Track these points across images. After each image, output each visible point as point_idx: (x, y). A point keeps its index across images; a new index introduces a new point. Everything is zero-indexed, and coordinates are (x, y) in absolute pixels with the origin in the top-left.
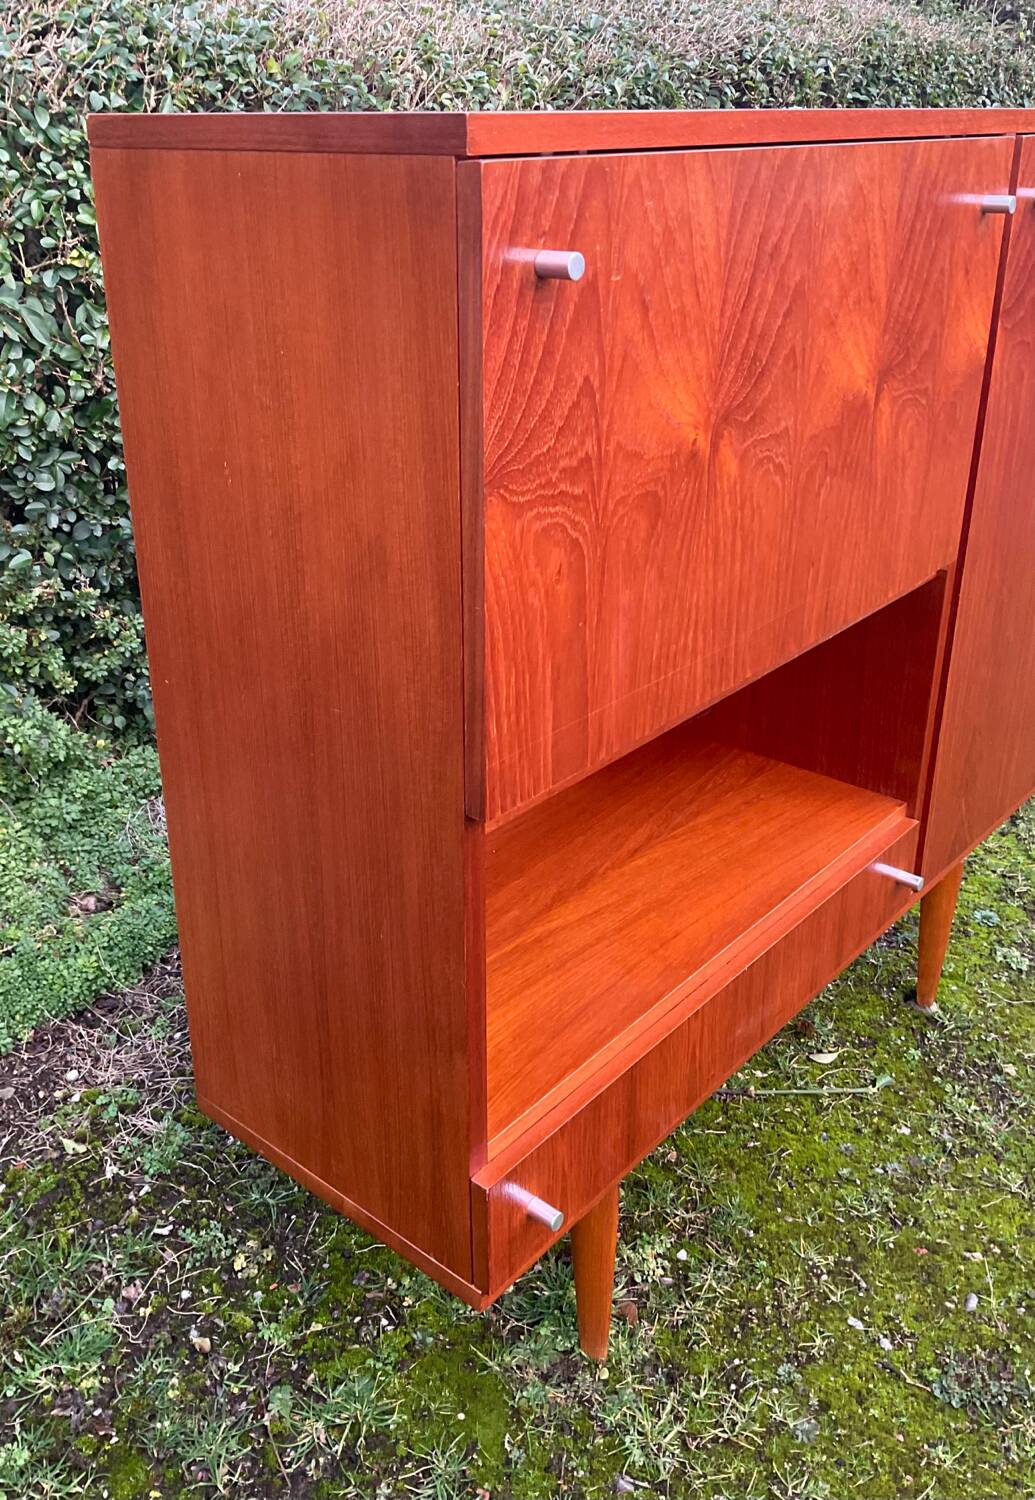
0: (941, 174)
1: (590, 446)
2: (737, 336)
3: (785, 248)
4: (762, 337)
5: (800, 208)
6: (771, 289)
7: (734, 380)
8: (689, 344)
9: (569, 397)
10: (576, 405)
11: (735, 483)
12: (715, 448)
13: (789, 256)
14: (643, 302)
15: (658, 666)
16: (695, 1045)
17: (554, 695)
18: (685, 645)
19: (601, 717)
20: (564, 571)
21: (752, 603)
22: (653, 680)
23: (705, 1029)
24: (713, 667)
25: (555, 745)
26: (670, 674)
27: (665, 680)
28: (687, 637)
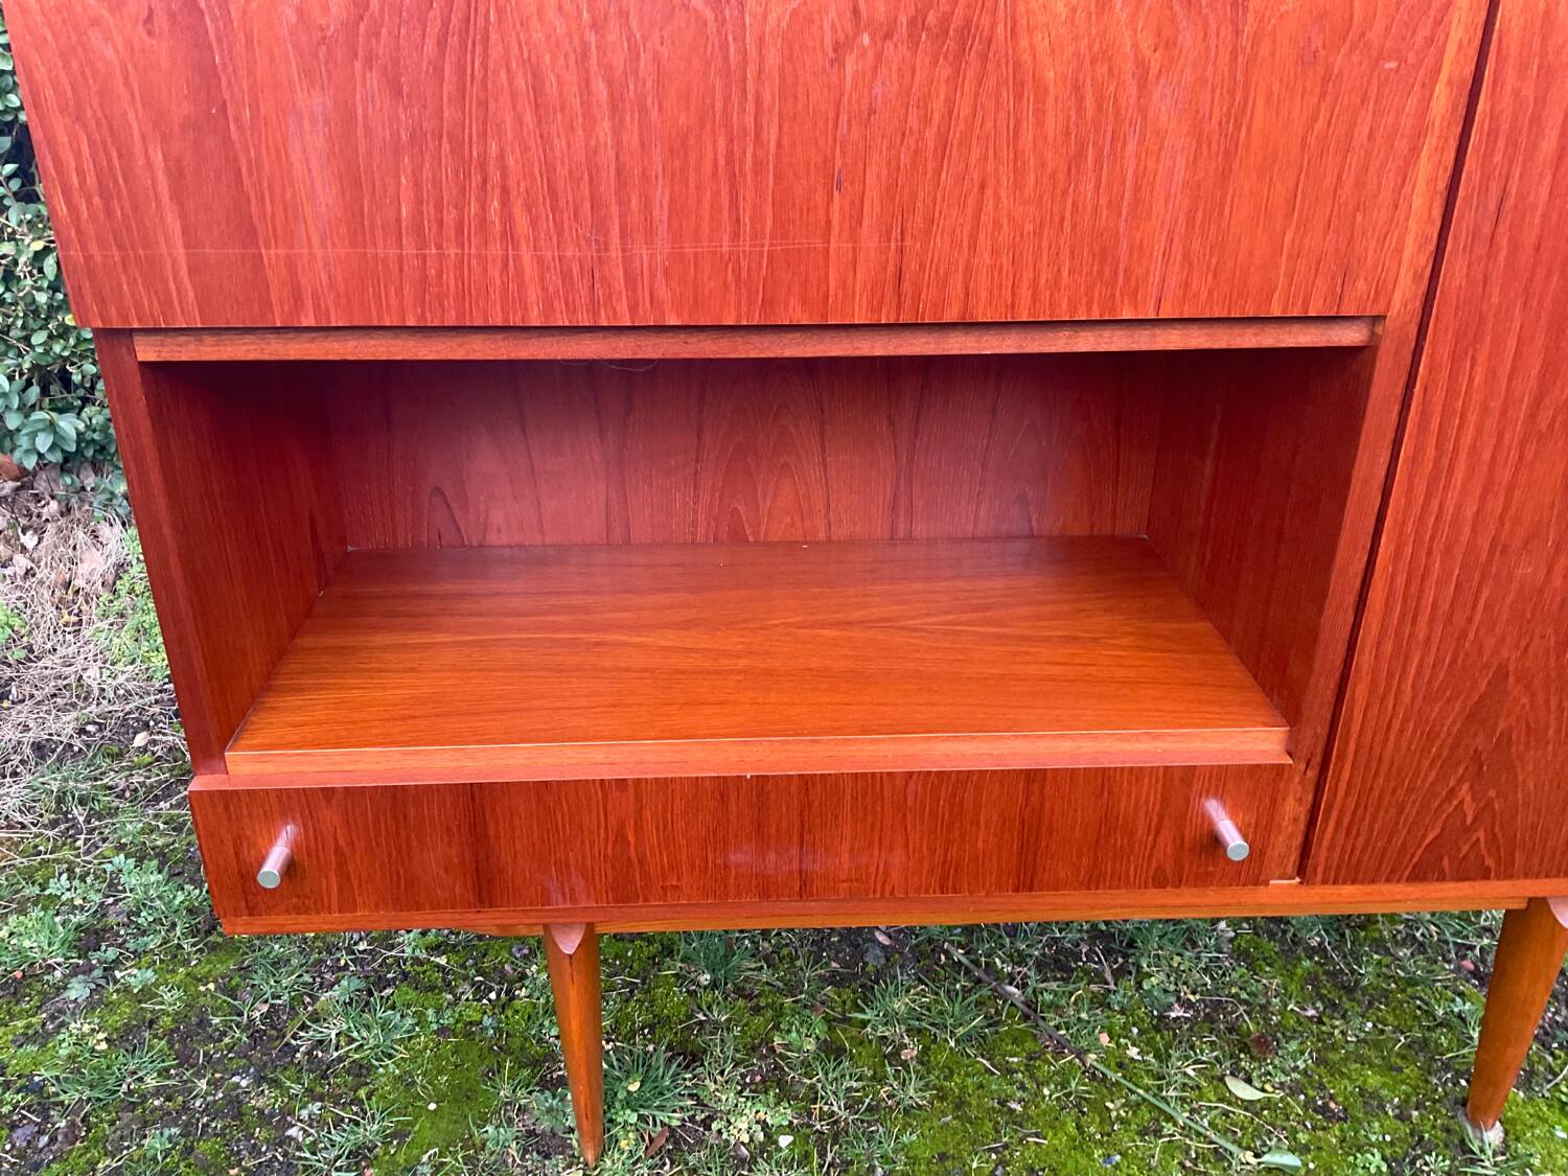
15: (418, 231)
16: (622, 825)
17: (177, 193)
18: (483, 220)
19: (291, 263)
20: (161, 22)
21: (661, 197)
22: (409, 249)
23: (647, 813)
24: (566, 276)
25: (193, 270)
26: (452, 251)
27: (441, 257)
28: (483, 206)
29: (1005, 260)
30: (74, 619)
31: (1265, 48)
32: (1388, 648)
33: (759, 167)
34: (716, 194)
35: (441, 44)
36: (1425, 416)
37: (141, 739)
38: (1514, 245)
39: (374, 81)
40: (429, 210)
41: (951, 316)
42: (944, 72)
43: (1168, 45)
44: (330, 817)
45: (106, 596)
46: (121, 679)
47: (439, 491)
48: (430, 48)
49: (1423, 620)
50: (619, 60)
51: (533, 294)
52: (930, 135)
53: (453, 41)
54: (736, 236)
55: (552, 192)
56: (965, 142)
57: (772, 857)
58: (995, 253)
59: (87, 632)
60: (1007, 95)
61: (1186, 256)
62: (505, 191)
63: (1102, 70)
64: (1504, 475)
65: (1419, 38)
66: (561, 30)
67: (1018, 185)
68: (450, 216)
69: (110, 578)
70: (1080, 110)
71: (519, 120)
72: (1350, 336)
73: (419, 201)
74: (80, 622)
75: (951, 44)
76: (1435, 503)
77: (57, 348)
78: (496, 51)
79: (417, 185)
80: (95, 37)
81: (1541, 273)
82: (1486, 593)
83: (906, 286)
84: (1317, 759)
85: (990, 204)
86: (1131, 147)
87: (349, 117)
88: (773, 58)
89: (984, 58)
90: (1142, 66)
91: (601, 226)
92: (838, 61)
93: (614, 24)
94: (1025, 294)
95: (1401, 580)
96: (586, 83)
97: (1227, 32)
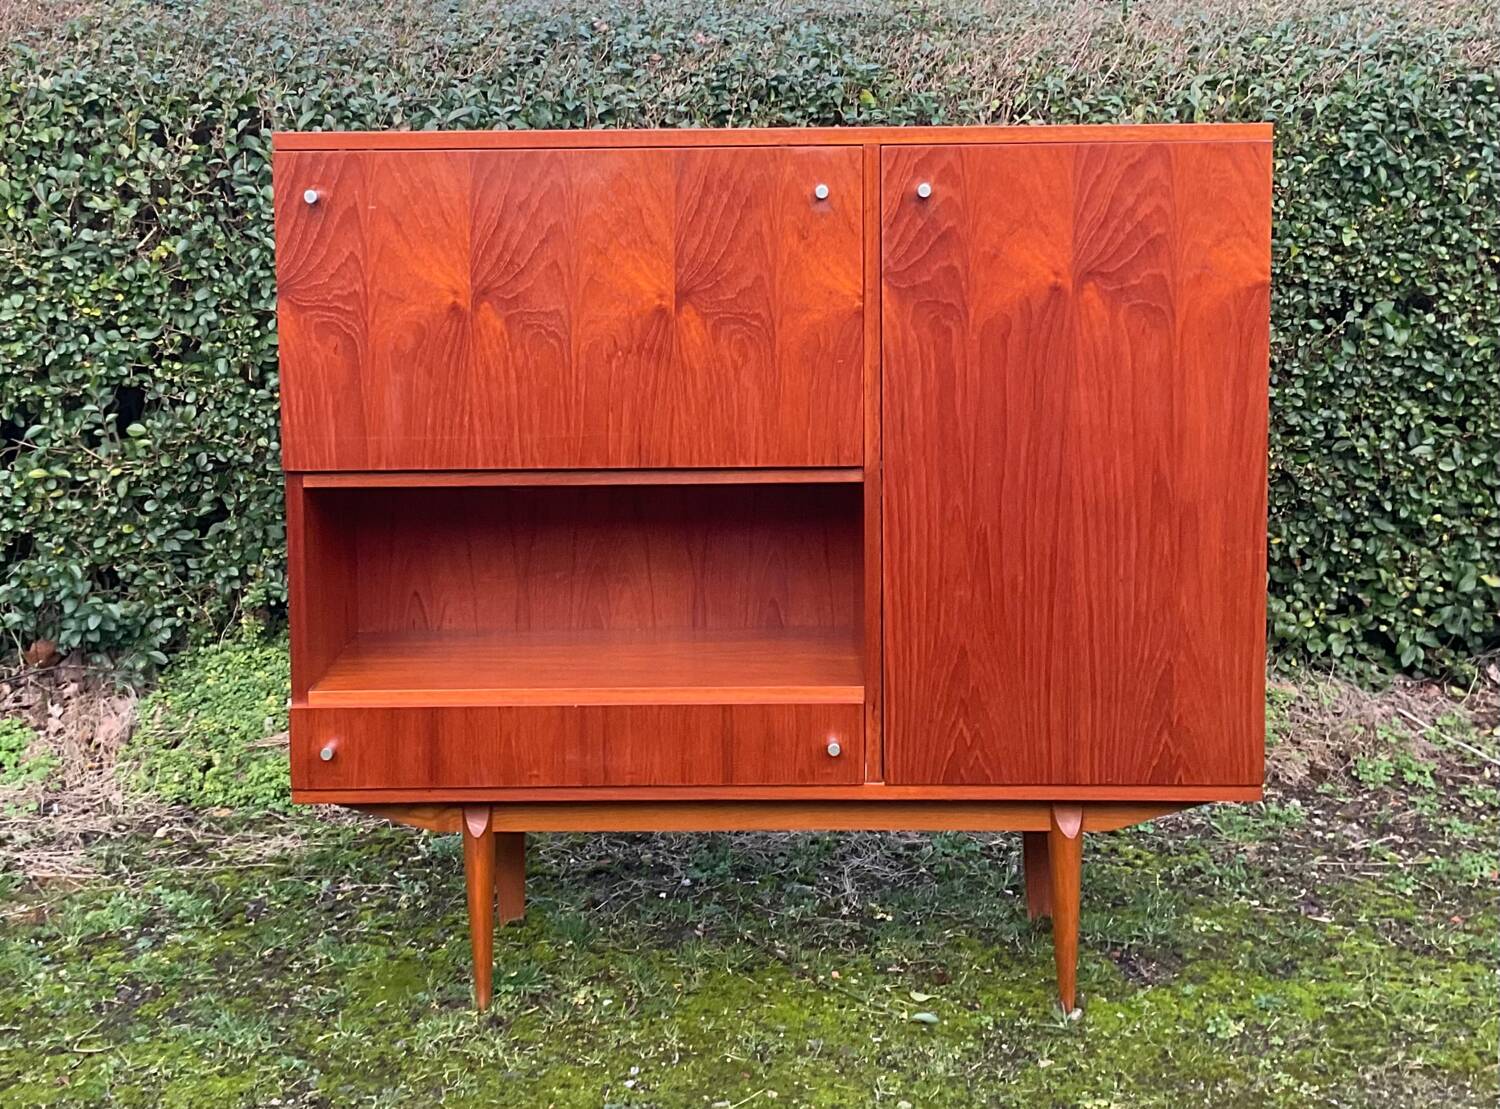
0: (737, 170)
1: (358, 287)
2: (490, 247)
3: (535, 203)
4: (517, 252)
5: (547, 182)
6: (522, 227)
7: (491, 271)
8: (443, 247)
9: (338, 261)
10: (344, 264)
11: (502, 334)
12: (476, 308)
13: (539, 209)
14: (396, 221)
15: (433, 429)
16: (509, 734)
17: (335, 416)
18: (461, 424)
19: (379, 443)
20: (340, 349)
21: (536, 417)
22: (429, 436)
23: (522, 728)
24: (495, 448)
25: (338, 446)
26: (447, 438)
27: (442, 440)
28: (462, 419)
29: (686, 441)
30: (97, 765)
31: (785, 356)
32: (899, 636)
33: (577, 402)
34: (559, 413)
35: (450, 356)
36: (890, 512)
37: (161, 833)
38: (913, 435)
39: (421, 371)
40: (439, 421)
41: (663, 466)
42: (652, 365)
43: (745, 356)
44: (360, 726)
45: (124, 746)
46: (139, 801)
47: (416, 594)
48: (445, 358)
49: (914, 620)
50: (520, 362)
51: (480, 456)
52: (649, 389)
53: (455, 356)
54: (568, 430)
55: (491, 414)
56: (664, 391)
57: (589, 757)
58: (681, 438)
59: (108, 772)
60: (680, 375)
61: (766, 440)
62: (471, 413)
63: (718, 365)
64: (936, 542)
65: (851, 350)
66: (497, 350)
67: (688, 409)
68: (447, 422)
69: (126, 736)
70: (711, 382)
71: (479, 386)
72: (854, 477)
73: (435, 417)
74: (101, 767)
75: (655, 355)
76: (906, 556)
77: (111, 551)
78: (471, 359)
79: (435, 410)
80: (313, 355)
81: (929, 448)
82: (943, 605)
83: (643, 453)
84: (879, 704)
85: (676, 417)
86: (734, 395)
87: (410, 384)
88: (583, 361)
89: (669, 361)
90: (734, 362)
91: (510, 427)
92: (609, 362)
93: (518, 350)
94: (695, 455)
95: (898, 598)
96: (506, 371)
97: (769, 350)
